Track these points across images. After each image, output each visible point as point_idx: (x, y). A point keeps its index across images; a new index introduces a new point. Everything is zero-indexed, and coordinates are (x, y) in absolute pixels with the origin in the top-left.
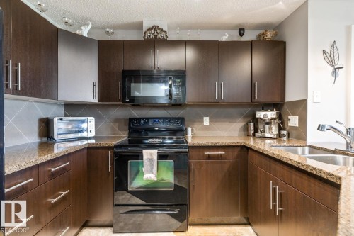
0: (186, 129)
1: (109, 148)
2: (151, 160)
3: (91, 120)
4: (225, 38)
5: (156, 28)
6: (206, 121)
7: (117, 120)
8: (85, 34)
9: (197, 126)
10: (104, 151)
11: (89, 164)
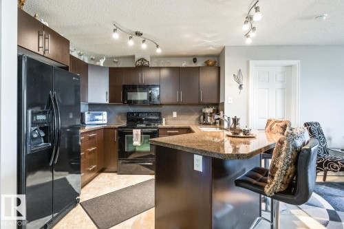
0: (162, 120)
1: (115, 128)
2: (137, 135)
3: (105, 113)
4: (184, 65)
5: (143, 59)
6: (175, 115)
7: (120, 114)
8: (102, 65)
9: (169, 117)
10: (112, 130)
11: (104, 137)
